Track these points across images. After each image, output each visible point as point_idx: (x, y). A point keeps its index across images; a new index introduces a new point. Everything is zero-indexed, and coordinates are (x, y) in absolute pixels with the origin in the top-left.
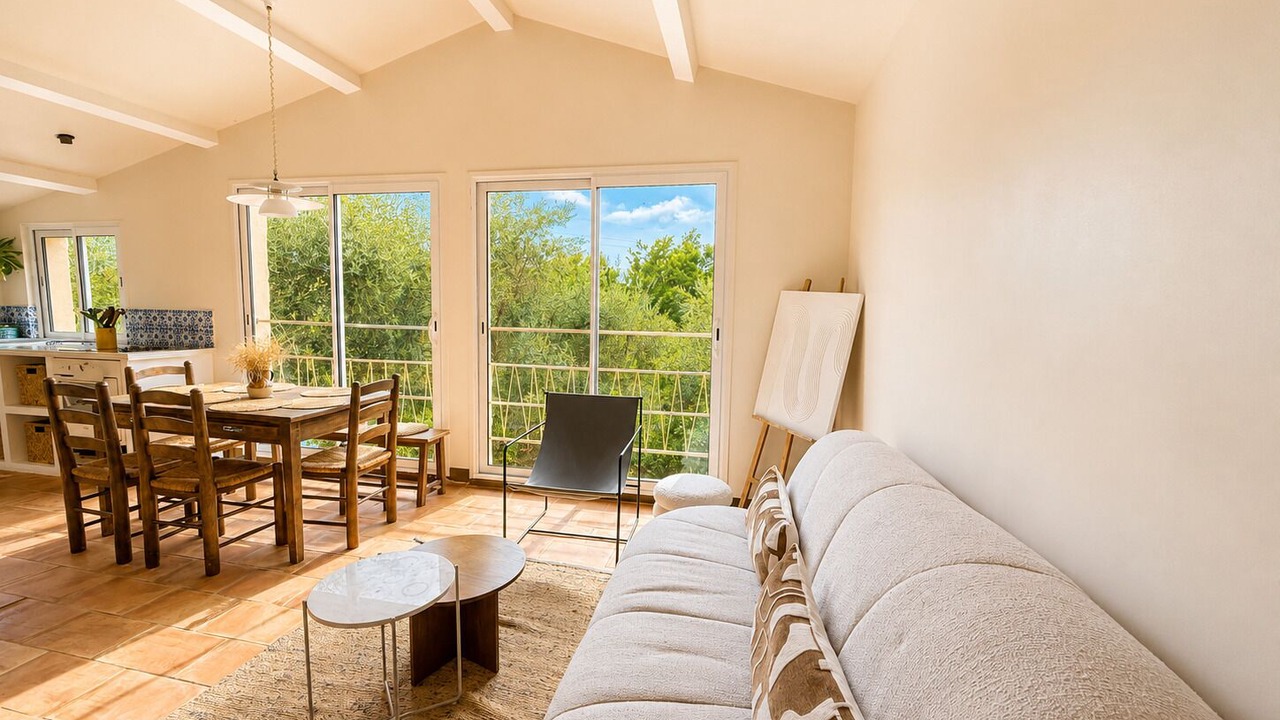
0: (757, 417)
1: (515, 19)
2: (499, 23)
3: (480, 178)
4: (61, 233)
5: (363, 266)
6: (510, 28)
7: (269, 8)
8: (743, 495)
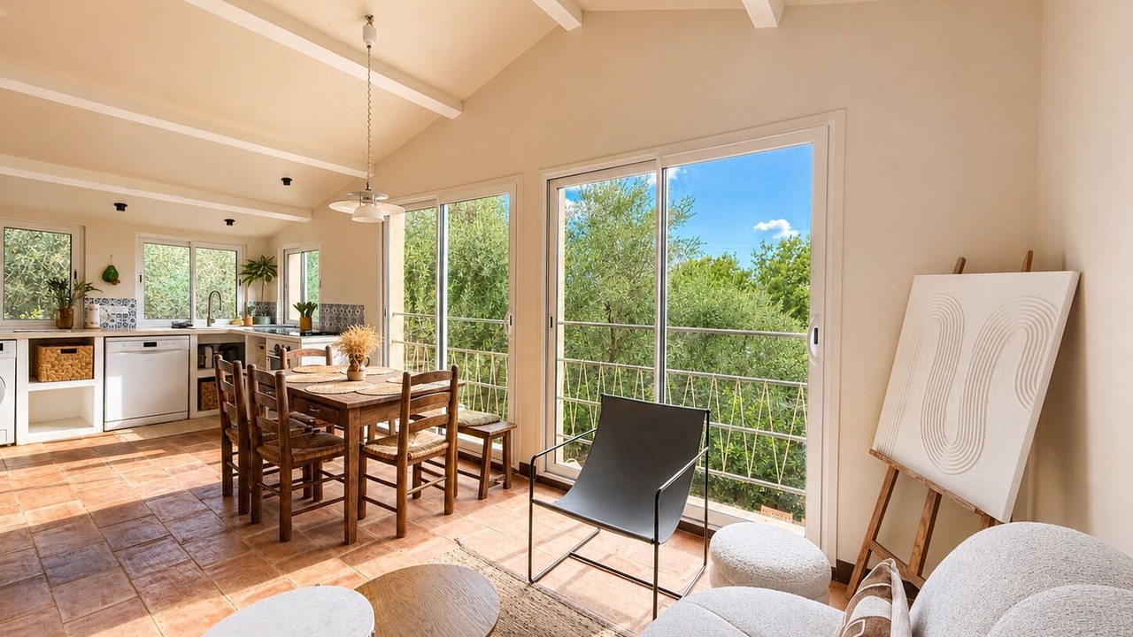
0: (877, 454)
1: (584, 14)
2: (570, 23)
3: (551, 175)
4: (294, 251)
5: (494, 270)
6: (580, 25)
7: (369, 47)
8: (859, 561)
